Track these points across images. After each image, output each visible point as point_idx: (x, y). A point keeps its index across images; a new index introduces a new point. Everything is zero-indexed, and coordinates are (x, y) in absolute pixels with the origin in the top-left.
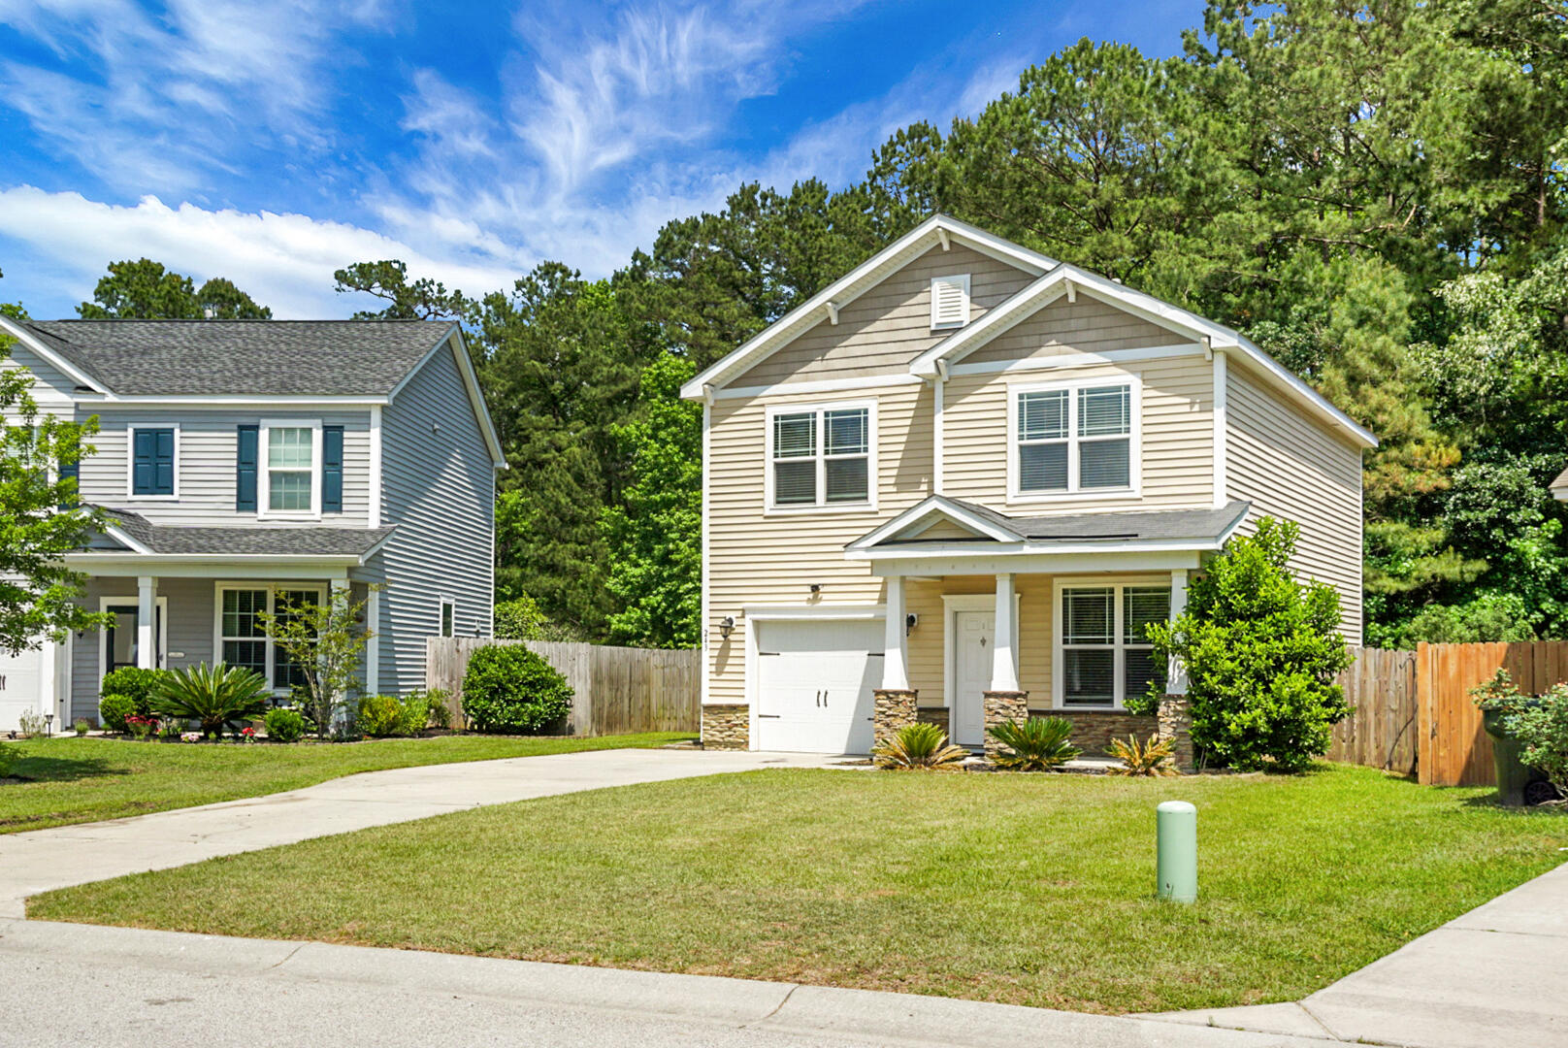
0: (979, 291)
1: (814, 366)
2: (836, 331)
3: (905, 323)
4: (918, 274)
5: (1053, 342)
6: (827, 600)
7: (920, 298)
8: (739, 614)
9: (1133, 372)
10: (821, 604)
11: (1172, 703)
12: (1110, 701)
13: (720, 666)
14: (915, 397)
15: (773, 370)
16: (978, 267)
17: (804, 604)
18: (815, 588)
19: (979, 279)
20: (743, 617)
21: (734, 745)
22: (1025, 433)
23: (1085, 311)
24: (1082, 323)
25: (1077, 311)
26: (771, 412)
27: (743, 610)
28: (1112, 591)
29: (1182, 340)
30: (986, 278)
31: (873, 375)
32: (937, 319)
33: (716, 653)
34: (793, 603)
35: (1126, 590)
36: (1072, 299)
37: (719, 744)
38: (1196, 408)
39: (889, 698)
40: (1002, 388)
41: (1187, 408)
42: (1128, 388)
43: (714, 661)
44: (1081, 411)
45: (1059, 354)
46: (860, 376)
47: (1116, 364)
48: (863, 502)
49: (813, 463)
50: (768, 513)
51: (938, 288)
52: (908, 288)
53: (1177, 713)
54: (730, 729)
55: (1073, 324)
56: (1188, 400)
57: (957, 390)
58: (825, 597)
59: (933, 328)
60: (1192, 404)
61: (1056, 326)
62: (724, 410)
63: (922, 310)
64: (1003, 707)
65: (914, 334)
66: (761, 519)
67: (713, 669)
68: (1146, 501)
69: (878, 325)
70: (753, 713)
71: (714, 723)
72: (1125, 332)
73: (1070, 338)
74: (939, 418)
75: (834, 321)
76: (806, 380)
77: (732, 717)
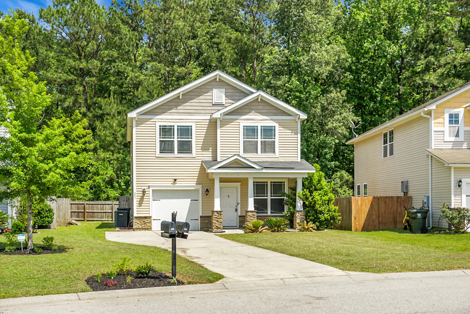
0: (228, 94)
1: (173, 111)
2: (181, 101)
3: (204, 101)
4: (208, 87)
5: (254, 112)
6: (178, 183)
7: (209, 94)
8: (147, 187)
9: (276, 123)
10: (177, 185)
11: (300, 213)
12: (267, 213)
13: (140, 203)
14: (207, 123)
15: (158, 111)
16: (227, 87)
17: (171, 185)
18: (175, 180)
19: (228, 91)
20: (149, 188)
21: (146, 229)
22: (245, 137)
23: (263, 104)
24: (262, 107)
25: (260, 104)
26: (158, 124)
27: (149, 186)
28: (267, 182)
29: (289, 115)
30: (230, 91)
31: (194, 116)
32: (215, 101)
33: (139, 200)
34: (167, 184)
35: (271, 182)
36: (259, 100)
37: (140, 229)
38: (293, 134)
39: (218, 213)
40: (238, 124)
41: (291, 134)
42: (275, 127)
43: (138, 202)
44: (261, 132)
45: (255, 115)
46: (189, 115)
47: (272, 120)
48: (191, 154)
49: (174, 141)
50: (157, 156)
51: (215, 91)
52: (205, 90)
53: (301, 215)
54: (145, 224)
55: (259, 107)
56: (291, 131)
57: (224, 123)
58: (178, 182)
59: (213, 103)
60: (292, 133)
61: (254, 107)
62: (140, 122)
63: (210, 98)
64: (253, 215)
65: (207, 104)
66: (155, 158)
67: (138, 205)
68: (279, 158)
69: (194, 101)
70: (152, 218)
71: (138, 222)
72: (274, 111)
73: (258, 111)
74: (219, 131)
75: (181, 98)
76: (171, 115)
77: (145, 220)
